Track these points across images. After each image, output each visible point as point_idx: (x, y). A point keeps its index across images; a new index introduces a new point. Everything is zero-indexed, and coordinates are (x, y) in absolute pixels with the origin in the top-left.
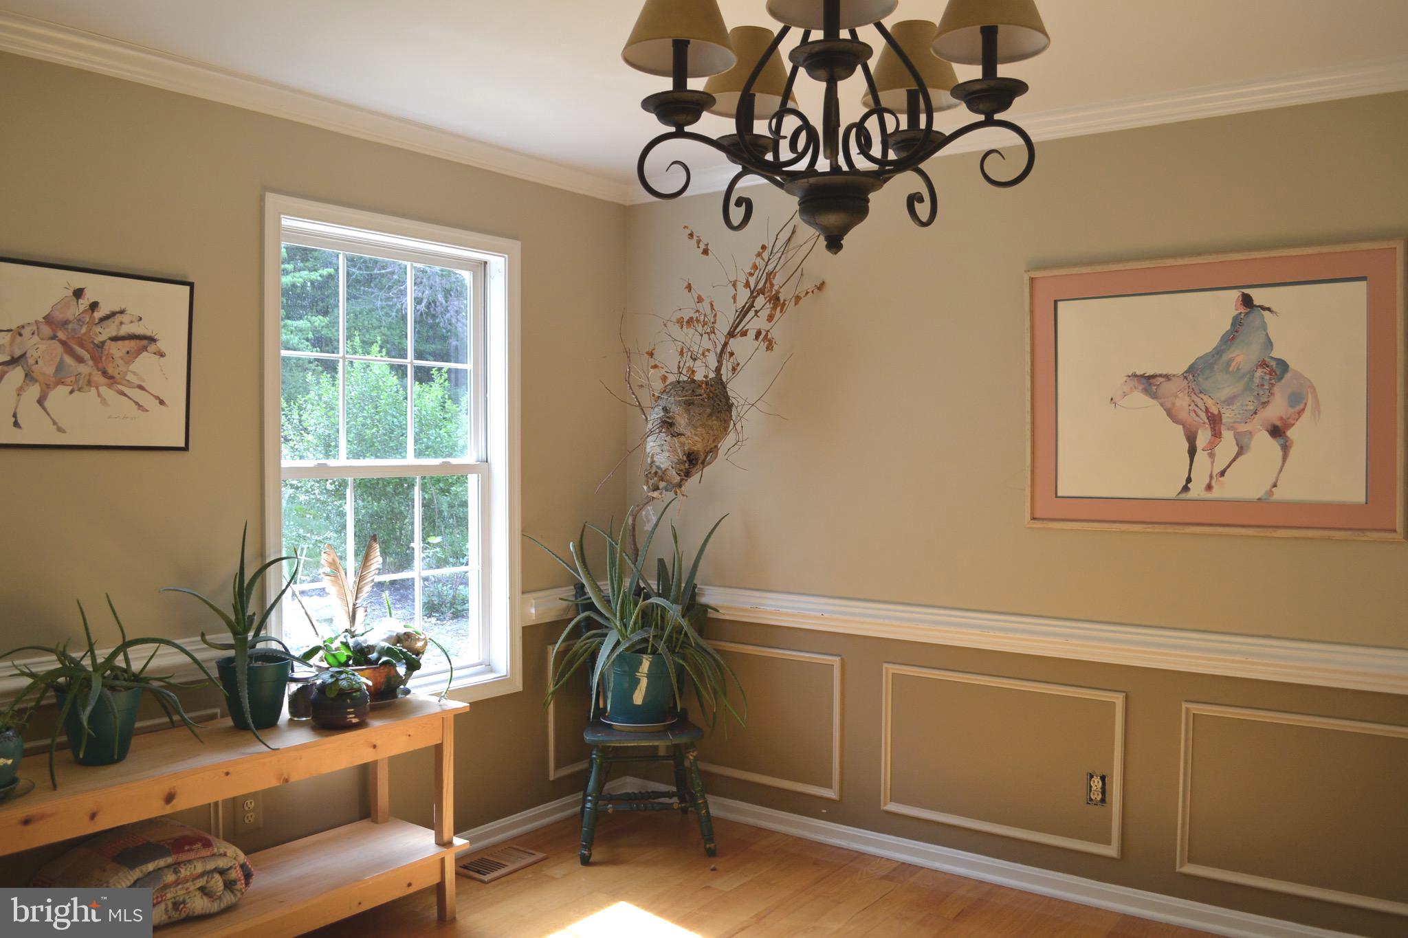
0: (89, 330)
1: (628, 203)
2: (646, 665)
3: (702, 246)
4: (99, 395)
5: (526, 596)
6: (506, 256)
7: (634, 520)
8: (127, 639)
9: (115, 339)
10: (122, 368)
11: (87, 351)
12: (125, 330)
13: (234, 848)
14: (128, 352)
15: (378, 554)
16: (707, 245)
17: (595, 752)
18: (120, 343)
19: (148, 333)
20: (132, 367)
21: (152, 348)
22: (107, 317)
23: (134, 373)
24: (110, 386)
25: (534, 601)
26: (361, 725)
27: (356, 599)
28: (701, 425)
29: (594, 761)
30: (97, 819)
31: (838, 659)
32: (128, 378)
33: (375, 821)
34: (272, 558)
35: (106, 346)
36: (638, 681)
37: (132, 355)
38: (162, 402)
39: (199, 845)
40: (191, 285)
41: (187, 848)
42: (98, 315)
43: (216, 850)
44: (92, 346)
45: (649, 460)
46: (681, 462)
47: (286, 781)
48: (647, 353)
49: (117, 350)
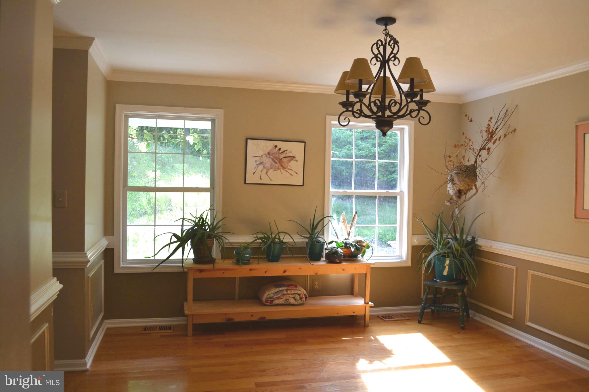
0: (278, 155)
1: (461, 103)
2: (448, 262)
3: (470, 119)
4: (281, 171)
5: (413, 236)
6: (409, 126)
7: (452, 213)
8: (279, 231)
9: (285, 157)
10: (286, 165)
11: (278, 161)
12: (288, 155)
13: (303, 289)
14: (288, 161)
15: (357, 217)
16: (472, 118)
17: (426, 288)
18: (286, 158)
19: (293, 156)
20: (289, 164)
21: (294, 159)
22: (283, 152)
23: (289, 166)
24: (283, 169)
25: (416, 238)
26: (340, 263)
27: (350, 230)
28: (462, 181)
29: (426, 291)
30: (266, 273)
31: (515, 267)
32: (288, 167)
33: (354, 296)
34: (326, 216)
35: (282, 159)
36: (445, 267)
37: (289, 161)
38: (297, 173)
39: (294, 286)
40: (305, 142)
41: (291, 286)
42: (281, 151)
43: (298, 289)
44: (279, 159)
45: (448, 192)
46: (456, 193)
47: (317, 274)
48: (448, 157)
49: (285, 160)
